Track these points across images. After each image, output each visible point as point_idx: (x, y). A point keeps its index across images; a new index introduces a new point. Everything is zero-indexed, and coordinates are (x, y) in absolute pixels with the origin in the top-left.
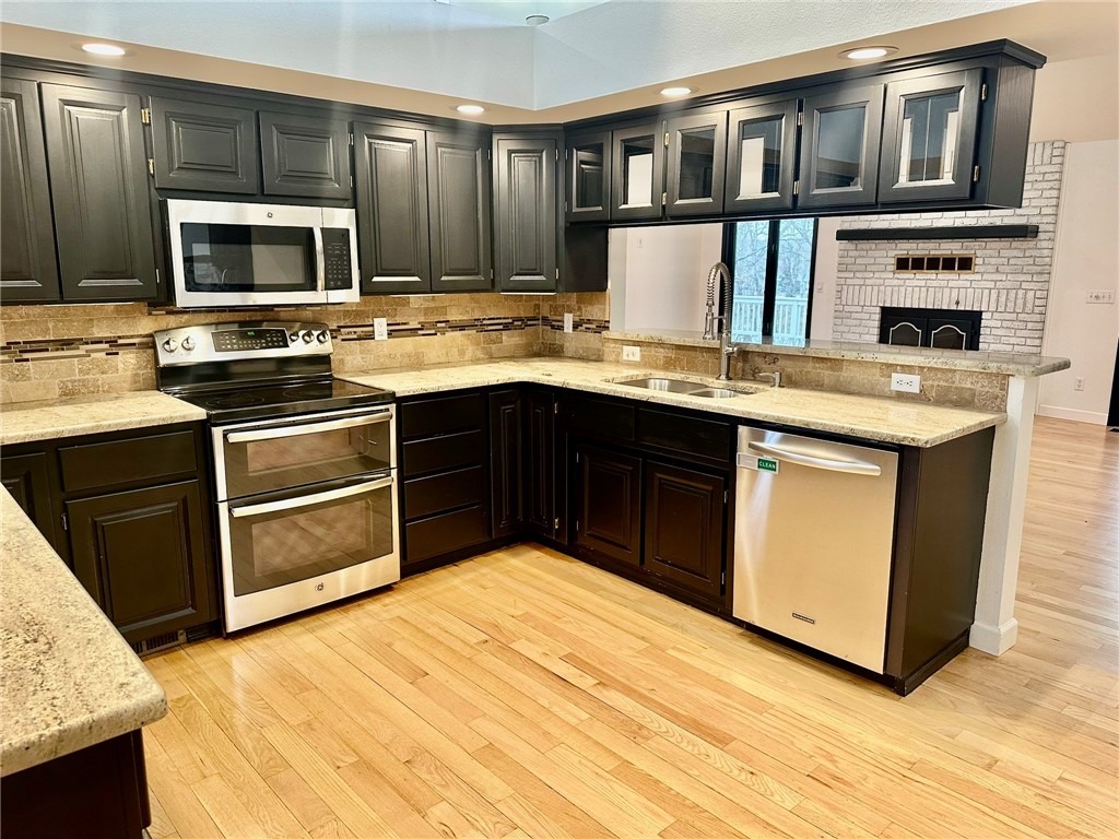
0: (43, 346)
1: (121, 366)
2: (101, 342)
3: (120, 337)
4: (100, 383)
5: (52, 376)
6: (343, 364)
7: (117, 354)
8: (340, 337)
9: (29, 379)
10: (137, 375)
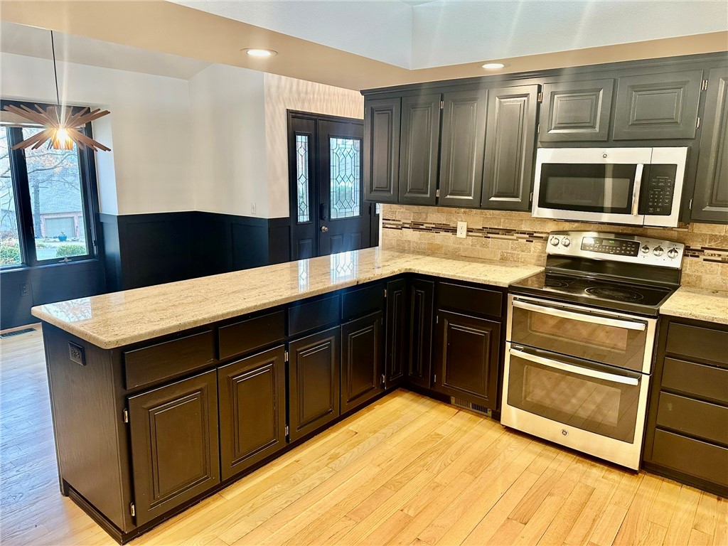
0: (497, 231)
1: (532, 249)
2: (525, 234)
3: (535, 232)
4: (520, 257)
5: (499, 249)
6: (700, 280)
7: (532, 241)
8: (702, 257)
9: (488, 247)
10: (540, 256)
